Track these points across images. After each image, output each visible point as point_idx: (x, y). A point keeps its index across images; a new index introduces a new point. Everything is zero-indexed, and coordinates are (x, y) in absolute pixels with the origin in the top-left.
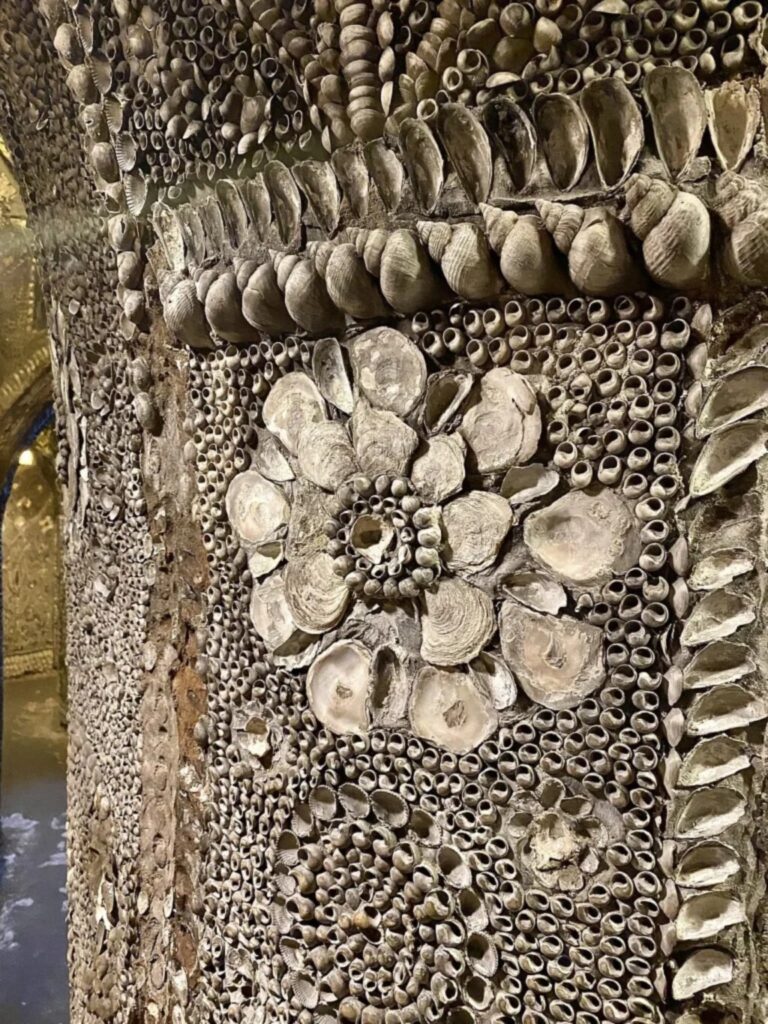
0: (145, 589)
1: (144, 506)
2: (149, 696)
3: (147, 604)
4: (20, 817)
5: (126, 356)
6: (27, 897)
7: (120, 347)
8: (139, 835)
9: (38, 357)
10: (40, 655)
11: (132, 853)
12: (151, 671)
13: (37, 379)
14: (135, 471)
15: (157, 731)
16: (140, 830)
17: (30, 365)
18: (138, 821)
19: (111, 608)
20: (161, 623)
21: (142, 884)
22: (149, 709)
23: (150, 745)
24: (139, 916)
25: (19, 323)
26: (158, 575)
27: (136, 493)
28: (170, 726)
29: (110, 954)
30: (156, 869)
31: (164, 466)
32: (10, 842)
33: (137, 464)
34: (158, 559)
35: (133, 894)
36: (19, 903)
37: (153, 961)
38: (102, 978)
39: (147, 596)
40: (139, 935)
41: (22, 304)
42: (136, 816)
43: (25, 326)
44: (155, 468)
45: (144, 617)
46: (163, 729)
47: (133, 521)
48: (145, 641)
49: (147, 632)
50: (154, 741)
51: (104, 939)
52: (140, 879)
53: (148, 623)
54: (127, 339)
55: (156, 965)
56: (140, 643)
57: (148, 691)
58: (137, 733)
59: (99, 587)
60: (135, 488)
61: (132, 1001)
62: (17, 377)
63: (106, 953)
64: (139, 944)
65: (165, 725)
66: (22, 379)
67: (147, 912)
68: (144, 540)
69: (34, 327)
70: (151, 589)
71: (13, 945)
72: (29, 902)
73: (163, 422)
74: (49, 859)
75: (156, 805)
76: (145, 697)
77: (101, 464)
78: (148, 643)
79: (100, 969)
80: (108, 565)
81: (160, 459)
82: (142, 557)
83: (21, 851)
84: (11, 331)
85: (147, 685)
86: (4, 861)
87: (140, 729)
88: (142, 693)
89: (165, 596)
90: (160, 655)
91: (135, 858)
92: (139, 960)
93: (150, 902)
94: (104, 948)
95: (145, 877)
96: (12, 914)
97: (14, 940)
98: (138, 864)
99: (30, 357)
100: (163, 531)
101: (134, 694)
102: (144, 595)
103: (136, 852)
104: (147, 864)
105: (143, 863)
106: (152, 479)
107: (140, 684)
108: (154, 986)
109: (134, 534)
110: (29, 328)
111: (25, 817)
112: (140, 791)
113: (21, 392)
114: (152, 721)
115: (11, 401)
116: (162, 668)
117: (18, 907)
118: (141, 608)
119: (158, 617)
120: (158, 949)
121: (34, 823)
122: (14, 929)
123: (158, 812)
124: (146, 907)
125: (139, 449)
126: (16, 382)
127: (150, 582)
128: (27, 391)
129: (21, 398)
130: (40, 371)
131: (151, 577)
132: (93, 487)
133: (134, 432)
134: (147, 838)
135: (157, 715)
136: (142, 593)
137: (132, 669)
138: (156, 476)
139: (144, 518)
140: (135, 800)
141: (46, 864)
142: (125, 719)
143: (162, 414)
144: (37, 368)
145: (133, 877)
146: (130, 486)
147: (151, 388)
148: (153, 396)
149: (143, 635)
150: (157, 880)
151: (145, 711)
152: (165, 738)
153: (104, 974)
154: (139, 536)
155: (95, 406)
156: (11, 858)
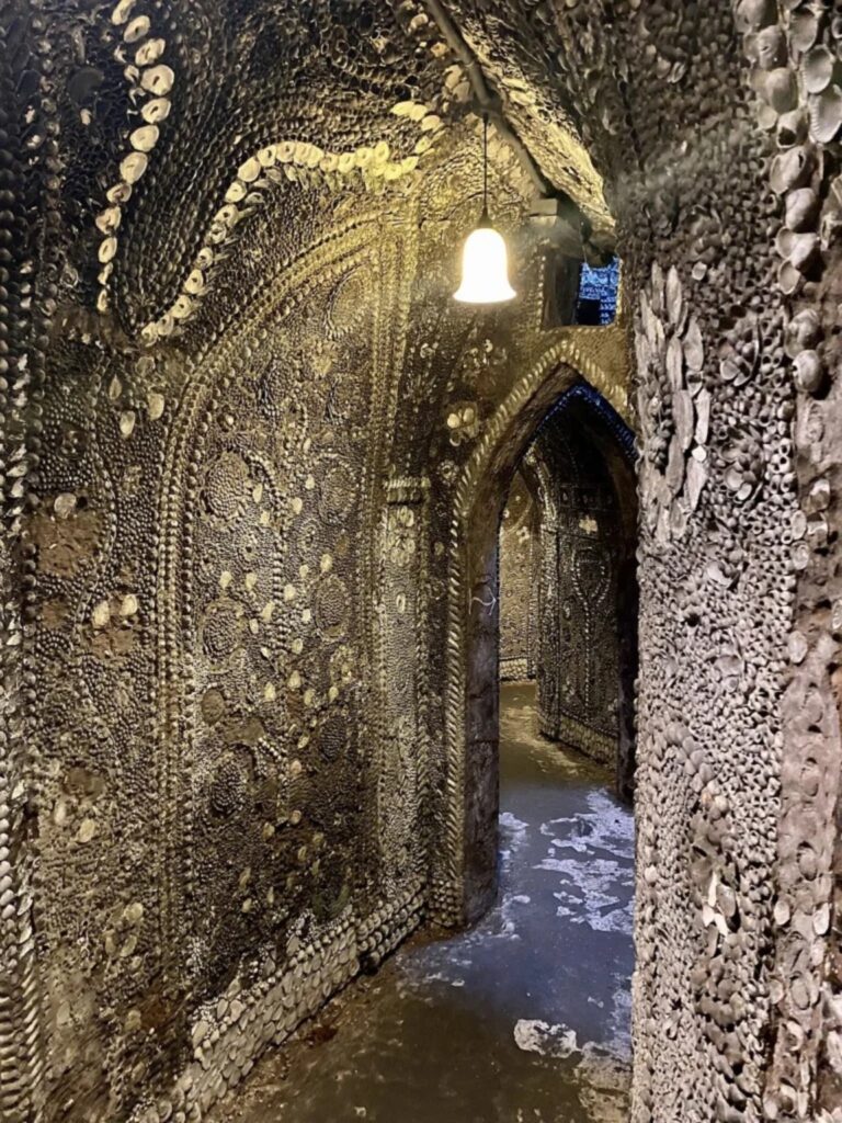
0: (790, 573)
1: (795, 481)
2: (793, 691)
3: (793, 590)
4: (512, 817)
5: (782, 313)
6: (523, 893)
7: (776, 303)
8: (775, 840)
9: (546, 359)
10: (516, 663)
11: (767, 859)
12: (798, 665)
13: (544, 382)
14: (785, 441)
15: (804, 731)
16: (778, 834)
17: (537, 368)
18: (775, 825)
19: (733, 596)
20: (814, 612)
21: (780, 893)
22: (795, 705)
23: (793, 745)
24: (775, 927)
25: (529, 326)
26: (811, 558)
27: (784, 468)
28: (828, 727)
29: (726, 960)
30: (800, 880)
31: (830, 433)
32: (504, 838)
33: (787, 435)
34: (815, 539)
35: (768, 902)
36: (518, 898)
37: (794, 978)
38: (717, 983)
39: (794, 582)
40: (774, 947)
41: (531, 306)
42: (772, 820)
43: (534, 328)
44: (816, 437)
45: (789, 604)
46: (814, 729)
47: (777, 498)
48: (790, 631)
49: (793, 622)
50: (799, 741)
51: (718, 942)
52: (777, 888)
53: (794, 612)
54: (787, 293)
55: (796, 982)
56: (783, 633)
57: (794, 685)
58: (774, 731)
59: (713, 573)
60: (783, 461)
61: (763, 1014)
62: (525, 381)
63: (720, 958)
64: (774, 956)
65: (818, 725)
66: (530, 384)
67: (788, 924)
68: (792, 520)
69: (542, 328)
70: (799, 574)
71: (514, 936)
72: (526, 899)
73: (831, 382)
74: (541, 863)
75: (801, 811)
76: (788, 691)
77: (728, 440)
78: (794, 634)
79: (714, 973)
80: (730, 550)
81: (824, 426)
82: (787, 538)
83: (515, 849)
84: (521, 335)
85: (791, 679)
86: (501, 855)
87: (780, 727)
88: (784, 688)
89: (820, 581)
90: (812, 646)
91: (770, 864)
92: (774, 973)
93: (792, 914)
94: (718, 952)
95: (784, 887)
96: (511, 907)
97: (515, 932)
98: (774, 871)
99: (538, 360)
100: (824, 506)
101: (771, 688)
102: (790, 581)
103: (772, 858)
104: (787, 874)
105: (782, 871)
106: (808, 449)
107: (782, 679)
108: (796, 1005)
109: (778, 514)
110: (537, 330)
111: (516, 817)
112: (778, 794)
113: (528, 397)
114: (798, 718)
115: (519, 406)
116: (815, 661)
117: (514, 902)
118: (786, 595)
119: (810, 604)
120: (801, 965)
121: (525, 825)
122: (515, 921)
123: (806, 819)
124: (787, 918)
125: (790, 417)
126: (523, 386)
127: (799, 565)
128: (534, 395)
129: (529, 401)
130: (548, 373)
131: (802, 559)
132: (712, 466)
133: (786, 398)
134: (789, 845)
135: (805, 713)
136: (787, 578)
137: (768, 662)
138: (816, 446)
139: (793, 494)
140: (771, 802)
141: (539, 866)
142: (755, 715)
143: (831, 372)
144: (544, 370)
145: (769, 884)
146: (776, 458)
147: (820, 345)
148: (822, 352)
149: (788, 625)
150: (801, 893)
151: (788, 707)
152: (817, 738)
153: (720, 978)
154: (786, 515)
155: (725, 376)
156: (506, 854)
